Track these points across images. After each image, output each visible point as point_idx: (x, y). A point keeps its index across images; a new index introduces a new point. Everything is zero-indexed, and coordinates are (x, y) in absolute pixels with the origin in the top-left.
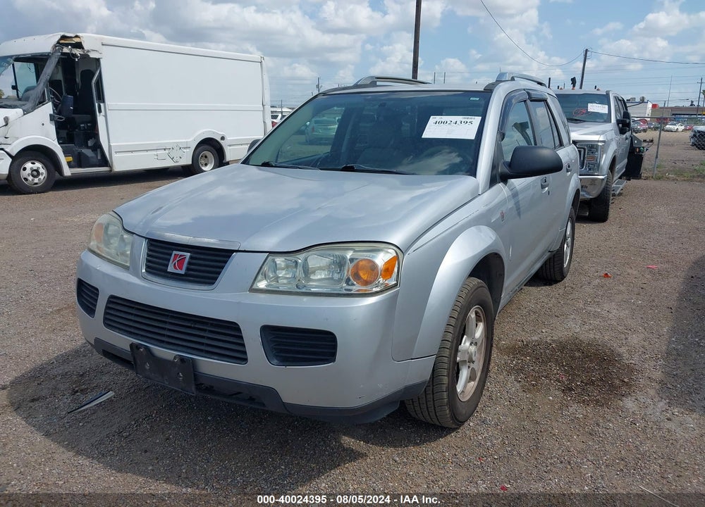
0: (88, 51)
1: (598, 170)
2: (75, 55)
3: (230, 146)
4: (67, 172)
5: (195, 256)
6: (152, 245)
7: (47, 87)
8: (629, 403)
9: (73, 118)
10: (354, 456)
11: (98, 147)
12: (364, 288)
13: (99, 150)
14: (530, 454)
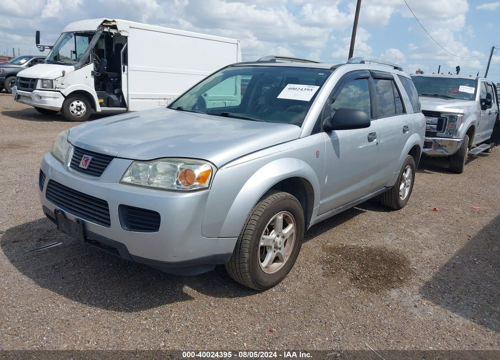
0: (120, 31)
1: (456, 135)
2: (112, 34)
3: (210, 100)
4: (99, 109)
5: (94, 158)
6: (77, 151)
7: (91, 53)
8: (394, 293)
9: (107, 75)
10: (186, 297)
11: (120, 94)
12: (186, 187)
13: (121, 96)
14: (302, 314)
